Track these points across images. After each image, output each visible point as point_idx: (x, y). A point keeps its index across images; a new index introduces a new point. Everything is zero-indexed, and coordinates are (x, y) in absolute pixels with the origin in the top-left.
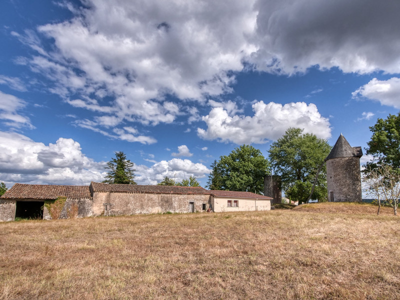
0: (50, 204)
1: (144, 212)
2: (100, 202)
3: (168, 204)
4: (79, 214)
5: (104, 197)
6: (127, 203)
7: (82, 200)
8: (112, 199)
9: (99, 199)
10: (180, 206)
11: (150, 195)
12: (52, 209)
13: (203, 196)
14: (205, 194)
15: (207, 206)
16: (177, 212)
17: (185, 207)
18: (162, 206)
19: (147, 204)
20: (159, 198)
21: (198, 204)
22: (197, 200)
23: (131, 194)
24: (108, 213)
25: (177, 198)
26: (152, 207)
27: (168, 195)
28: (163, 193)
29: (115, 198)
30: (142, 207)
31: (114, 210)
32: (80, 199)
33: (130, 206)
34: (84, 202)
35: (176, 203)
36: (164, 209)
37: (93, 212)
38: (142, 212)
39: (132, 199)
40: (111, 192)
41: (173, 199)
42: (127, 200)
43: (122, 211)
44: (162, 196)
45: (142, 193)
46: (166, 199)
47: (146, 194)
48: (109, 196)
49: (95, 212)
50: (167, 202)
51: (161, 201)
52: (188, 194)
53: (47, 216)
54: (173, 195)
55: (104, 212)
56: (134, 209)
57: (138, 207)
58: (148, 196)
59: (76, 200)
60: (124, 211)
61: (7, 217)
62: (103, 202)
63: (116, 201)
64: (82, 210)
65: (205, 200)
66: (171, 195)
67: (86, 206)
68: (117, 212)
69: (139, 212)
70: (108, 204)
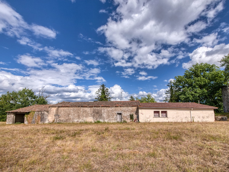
0: (27, 115)
1: (80, 120)
2: (52, 113)
3: (98, 115)
4: (41, 121)
5: (55, 110)
6: (69, 114)
7: (43, 112)
8: (59, 112)
9: (52, 112)
10: (109, 116)
11: (84, 108)
12: (28, 118)
13: (130, 108)
14: (132, 106)
15: (135, 116)
16: (106, 121)
17: (113, 117)
18: (94, 116)
19: (83, 115)
20: (91, 110)
21: (125, 115)
22: (124, 111)
23: (71, 108)
24: (57, 121)
25: (106, 110)
26: (86, 117)
27: (99, 108)
28: (94, 107)
29: (61, 111)
30: (79, 117)
31: (60, 119)
32: (42, 112)
33: (71, 117)
34: (44, 114)
35: (105, 114)
36: (95, 119)
37: (48, 120)
38: (79, 121)
39: (72, 111)
40: (59, 107)
41: (103, 111)
42: (69, 112)
43: (65, 120)
44: (93, 109)
45: (79, 107)
46: (97, 111)
47: (82, 108)
48: (57, 110)
49: (49, 120)
50: (97, 113)
51: (93, 112)
52: (116, 107)
53: (26, 122)
54: (102, 108)
55: (54, 120)
56: (73, 119)
57: (76, 117)
58: (83, 109)
59: (40, 113)
60: (67, 120)
61: (10, 122)
62: (54, 114)
63: (62, 112)
64: (42, 119)
65: (132, 111)
66: (100, 108)
67: (45, 116)
68: (63, 120)
69: (77, 120)
70: (57, 115)
